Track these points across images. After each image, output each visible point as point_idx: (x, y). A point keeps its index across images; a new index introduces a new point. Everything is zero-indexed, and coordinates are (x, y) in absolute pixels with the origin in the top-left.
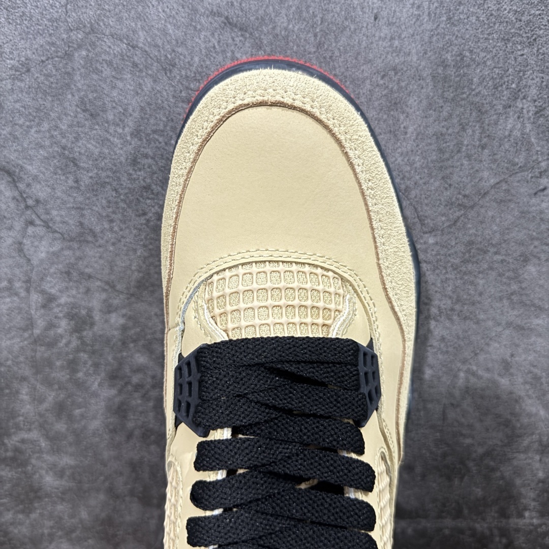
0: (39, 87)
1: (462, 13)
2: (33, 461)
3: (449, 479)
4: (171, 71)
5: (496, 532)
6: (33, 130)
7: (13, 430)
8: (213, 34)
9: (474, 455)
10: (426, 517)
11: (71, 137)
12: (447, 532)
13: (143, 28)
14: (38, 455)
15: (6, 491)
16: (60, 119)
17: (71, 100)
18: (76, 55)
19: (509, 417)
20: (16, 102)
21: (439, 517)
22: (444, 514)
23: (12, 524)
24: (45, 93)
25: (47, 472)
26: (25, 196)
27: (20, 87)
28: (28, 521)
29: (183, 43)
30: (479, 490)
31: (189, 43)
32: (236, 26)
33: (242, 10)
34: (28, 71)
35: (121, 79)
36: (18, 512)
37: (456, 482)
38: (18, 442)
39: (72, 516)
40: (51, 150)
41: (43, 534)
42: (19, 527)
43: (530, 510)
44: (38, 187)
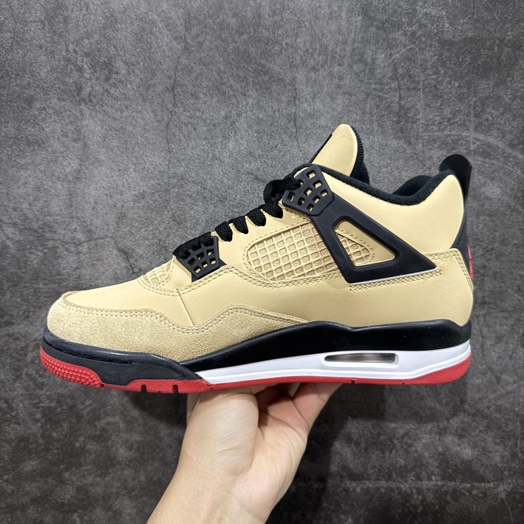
0: (149, 207)
1: (381, 177)
2: (113, 438)
3: (383, 452)
4: (224, 202)
5: (414, 491)
6: (143, 230)
7: (102, 416)
8: (248, 184)
9: (398, 435)
10: (368, 479)
11: (165, 235)
12: (383, 490)
13: (210, 179)
14: (117, 433)
15: (91, 460)
16: (160, 225)
17: (167, 215)
18: (172, 191)
19: (418, 409)
20: (134, 214)
21: (377, 479)
22: (380, 478)
23: (91, 485)
24: (152, 210)
25: (121, 447)
26: (133, 266)
27: (138, 206)
28: (102, 483)
29: (232, 188)
30: (402, 460)
31: (235, 188)
32: (260, 180)
33: (264, 172)
34: (144, 197)
35: (197, 205)
36: (97, 476)
37: (387, 454)
38: (105, 424)
39: (134, 479)
40: (152, 241)
41: (112, 493)
42: (96, 488)
43: (435, 475)
44: (142, 261)
